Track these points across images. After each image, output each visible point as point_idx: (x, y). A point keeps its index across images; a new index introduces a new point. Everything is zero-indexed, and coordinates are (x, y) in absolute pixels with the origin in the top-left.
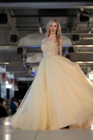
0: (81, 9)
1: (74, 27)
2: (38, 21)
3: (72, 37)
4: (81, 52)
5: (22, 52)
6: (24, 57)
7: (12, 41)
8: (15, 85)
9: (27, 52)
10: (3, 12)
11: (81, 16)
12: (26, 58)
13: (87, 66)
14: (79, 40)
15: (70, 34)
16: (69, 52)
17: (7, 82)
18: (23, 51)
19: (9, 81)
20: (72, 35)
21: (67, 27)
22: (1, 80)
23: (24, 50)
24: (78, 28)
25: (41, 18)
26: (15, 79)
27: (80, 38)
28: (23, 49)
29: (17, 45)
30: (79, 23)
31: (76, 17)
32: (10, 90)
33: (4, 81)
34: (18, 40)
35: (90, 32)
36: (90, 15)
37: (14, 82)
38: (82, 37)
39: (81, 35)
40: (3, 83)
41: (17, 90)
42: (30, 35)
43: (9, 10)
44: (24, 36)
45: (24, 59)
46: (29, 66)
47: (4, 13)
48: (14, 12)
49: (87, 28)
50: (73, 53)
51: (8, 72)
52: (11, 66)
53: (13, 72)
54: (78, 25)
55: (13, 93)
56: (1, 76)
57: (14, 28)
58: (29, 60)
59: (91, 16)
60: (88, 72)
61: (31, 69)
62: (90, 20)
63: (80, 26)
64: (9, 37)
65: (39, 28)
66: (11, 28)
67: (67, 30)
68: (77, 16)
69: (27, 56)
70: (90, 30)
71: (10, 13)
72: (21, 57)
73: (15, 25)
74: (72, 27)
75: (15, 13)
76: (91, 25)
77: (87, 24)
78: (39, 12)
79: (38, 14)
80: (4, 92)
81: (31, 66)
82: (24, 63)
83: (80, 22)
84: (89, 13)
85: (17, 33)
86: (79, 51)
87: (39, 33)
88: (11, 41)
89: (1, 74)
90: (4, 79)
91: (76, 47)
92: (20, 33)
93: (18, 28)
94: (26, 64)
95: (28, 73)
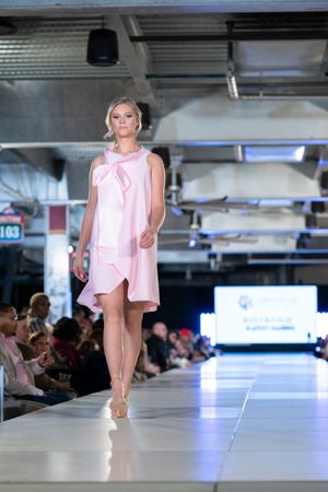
2: (225, 55)
5: (167, 163)
6: (174, 179)
9: (185, 162)
10: (103, 24)
12: (179, 183)
18: (172, 158)
21: (327, 74)
23: (175, 155)
25: (234, 45)
28: (171, 151)
29: (151, 139)
34: (153, 120)
42: (196, 105)
43: (124, 18)
44: (175, 107)
45: (174, 187)
46: (192, 212)
47: (106, 27)
48: (141, 25)
57: (141, 81)
58: (192, 190)
61: (199, 223)
65: (228, 79)
66: (130, 78)
69: (184, 176)
71: (127, 27)
73: (144, 70)
75: (143, 29)
78: (227, 23)
79: (223, 29)
81: (198, 210)
82: (174, 201)
85: (150, 99)
87: (229, 96)
92: (161, 97)
93: (154, 79)
94: (179, 204)
95: (187, 236)
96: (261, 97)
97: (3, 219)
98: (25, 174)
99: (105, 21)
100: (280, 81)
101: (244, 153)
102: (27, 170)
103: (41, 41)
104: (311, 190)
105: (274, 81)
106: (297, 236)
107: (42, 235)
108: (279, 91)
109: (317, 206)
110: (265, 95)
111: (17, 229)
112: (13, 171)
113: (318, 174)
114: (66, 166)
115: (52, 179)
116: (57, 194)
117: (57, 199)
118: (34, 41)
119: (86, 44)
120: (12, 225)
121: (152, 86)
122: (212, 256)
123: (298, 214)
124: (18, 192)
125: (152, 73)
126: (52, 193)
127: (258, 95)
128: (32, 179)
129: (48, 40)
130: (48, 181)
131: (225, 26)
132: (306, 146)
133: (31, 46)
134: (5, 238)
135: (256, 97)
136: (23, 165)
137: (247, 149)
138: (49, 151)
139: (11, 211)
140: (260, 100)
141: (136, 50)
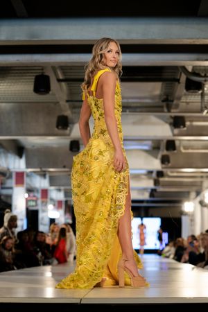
0: (187, 67)
1: (175, 102)
3: (172, 121)
4: (190, 151)
5: (78, 148)
7: (60, 127)
8: (66, 212)
10: (43, 73)
11: (188, 80)
13: (202, 177)
14: (184, 126)
15: (169, 114)
16: (168, 149)
17: (50, 207)
18: (81, 146)
19: (54, 205)
20: (171, 117)
21: (163, 101)
22: (39, 202)
24: (184, 104)
26: (66, 202)
27: (188, 123)
28: (81, 142)
29: (69, 135)
30: (185, 95)
31: (179, 83)
32: (56, 222)
33: (45, 204)
34: (70, 125)
35: (206, 111)
36: (203, 79)
37: (64, 206)
38: (191, 121)
39: (189, 117)
40: (44, 208)
41: (70, 221)
43: (54, 68)
48: (64, 73)
49: (200, 104)
50: (175, 151)
51: (52, 188)
53: (62, 188)
54: (183, 98)
56: (39, 195)
57: (63, 103)
59: (205, 81)
60: (204, 189)
62: (205, 89)
63: (188, 101)
64: (54, 120)
66: (58, 102)
67: (162, 107)
68: (181, 81)
70: (206, 108)
71: (56, 74)
73: (65, 98)
74: (172, 101)
76: (206, 98)
77: (200, 97)
80: (44, 225)
83: (187, 93)
84: (203, 75)
85: (68, 113)
86: (185, 148)
88: (57, 127)
89: (40, 191)
90: (44, 200)
91: (180, 140)
92: (75, 113)
93: (71, 103)
96: (128, 113)
98: (2, 155)
99: (44, 71)
100: (139, 105)
102: (4, 152)
103: (10, 81)
104: (156, 165)
105: (135, 105)
106: (150, 191)
107: (11, 188)
108: (138, 110)
109: (160, 174)
110: (130, 112)
113: (160, 156)
114: (25, 151)
115: (17, 157)
116: (19, 165)
117: (19, 168)
118: (7, 81)
119: (33, 83)
121: (70, 107)
123: (150, 178)
125: (70, 99)
126: (17, 165)
128: (6, 157)
129: (14, 81)
130: (15, 159)
132: (153, 140)
133: (5, 84)
135: (125, 113)
136: (2, 150)
138: (15, 141)
140: (127, 115)
141: (61, 87)
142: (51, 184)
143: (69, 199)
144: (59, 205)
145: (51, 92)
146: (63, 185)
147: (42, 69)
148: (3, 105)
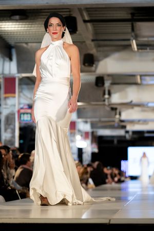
2: (130, 30)
5: (103, 84)
6: (107, 92)
7: (86, 64)
8: (92, 142)
9: (113, 84)
12: (110, 94)
17: (78, 137)
18: (105, 82)
19: (82, 136)
23: (107, 80)
25: (134, 24)
26: (93, 133)
28: (106, 78)
29: (95, 71)
32: (84, 151)
33: (73, 135)
34: (96, 63)
37: (90, 137)
40: (72, 138)
41: (96, 150)
42: (116, 55)
43: (80, 10)
44: (106, 56)
45: (107, 96)
46: (116, 109)
47: (72, 15)
48: (89, 15)
51: (80, 120)
52: (84, 109)
53: (89, 120)
55: (88, 155)
58: (116, 98)
61: (120, 114)
65: (131, 41)
66: (84, 42)
69: (112, 91)
71: (82, 15)
72: (102, 93)
73: (91, 37)
75: (90, 17)
79: (129, 17)
80: (73, 154)
81: (118, 107)
82: (106, 103)
85: (93, 51)
87: (132, 51)
88: (84, 64)
90: (73, 131)
92: (100, 51)
93: (96, 42)
94: (109, 105)
95: (114, 121)
96: (148, 50)
97: (22, 111)
99: (71, 13)
101: (141, 79)
110: (150, 49)
111: (29, 115)
112: (29, 89)
118: (37, 23)
120: (27, 114)
121: (95, 45)
122: (127, 132)
124: (31, 99)
125: (95, 38)
127: (146, 49)
131: (130, 15)
133: (36, 26)
134: (24, 120)
135: (146, 51)
137: (143, 77)
139: (26, 107)
140: (148, 52)
141: (87, 27)
142: (79, 116)
143: (95, 130)
144: (86, 135)
145: (77, 32)
146: (90, 118)
147: (70, 12)
148: (35, 44)
